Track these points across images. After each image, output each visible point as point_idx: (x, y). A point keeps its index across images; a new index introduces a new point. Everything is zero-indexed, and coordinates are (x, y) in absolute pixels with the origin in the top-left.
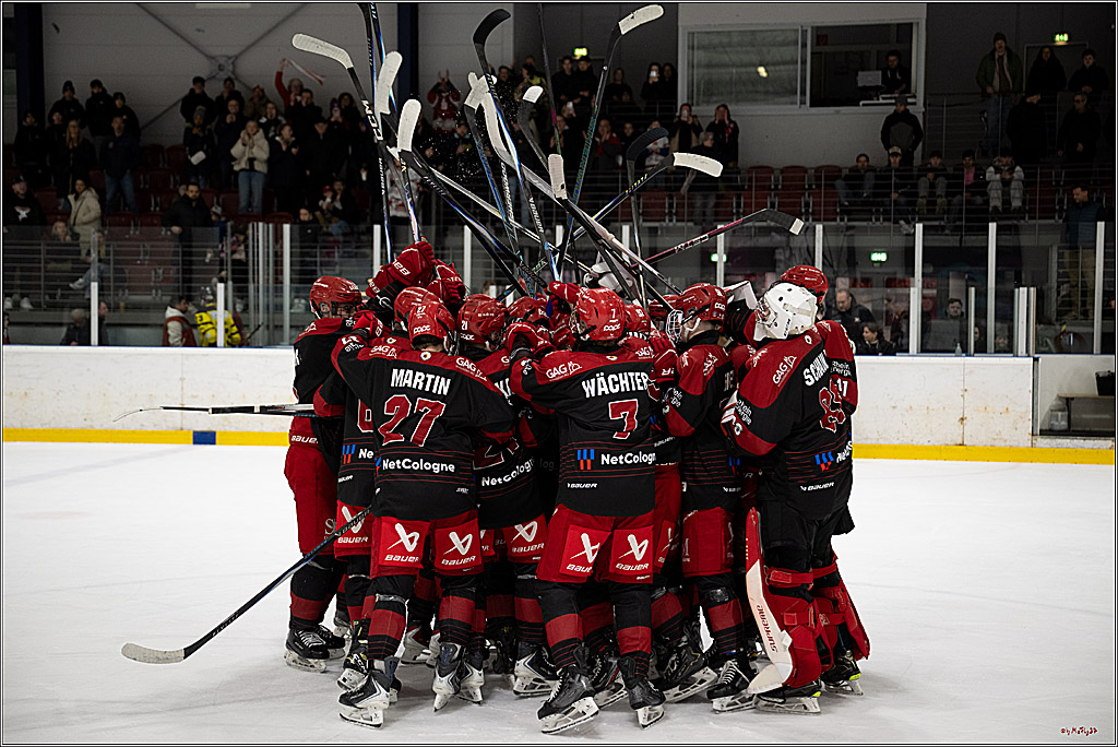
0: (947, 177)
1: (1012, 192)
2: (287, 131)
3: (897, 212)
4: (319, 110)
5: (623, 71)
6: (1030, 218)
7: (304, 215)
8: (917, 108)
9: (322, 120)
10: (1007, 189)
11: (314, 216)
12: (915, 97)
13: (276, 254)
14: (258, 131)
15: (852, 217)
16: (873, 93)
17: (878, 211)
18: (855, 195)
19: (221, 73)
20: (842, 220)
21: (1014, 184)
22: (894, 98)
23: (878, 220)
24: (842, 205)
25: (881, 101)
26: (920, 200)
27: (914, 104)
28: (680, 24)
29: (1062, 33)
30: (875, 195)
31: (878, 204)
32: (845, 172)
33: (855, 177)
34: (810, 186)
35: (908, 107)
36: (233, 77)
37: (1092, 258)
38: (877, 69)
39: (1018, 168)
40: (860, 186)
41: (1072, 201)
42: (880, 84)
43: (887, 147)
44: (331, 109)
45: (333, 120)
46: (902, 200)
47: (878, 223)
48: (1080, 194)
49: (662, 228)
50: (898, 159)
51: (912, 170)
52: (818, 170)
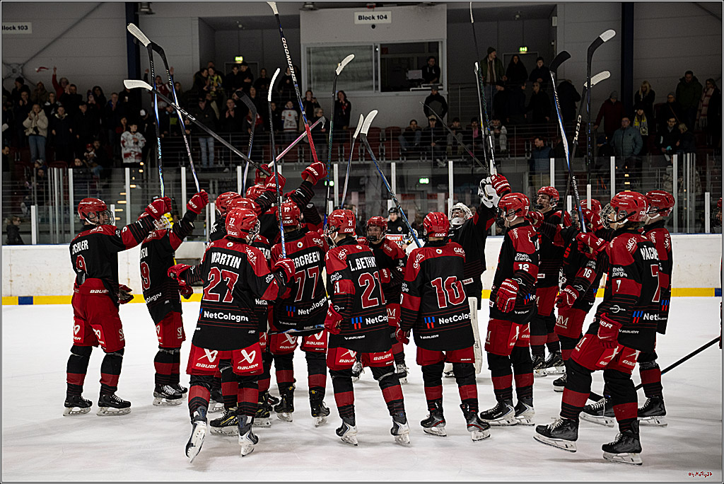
0: (463, 133)
1: (501, 141)
2: (61, 109)
3: (435, 154)
4: (80, 96)
5: (266, 71)
6: (511, 156)
7: (78, 162)
8: (444, 93)
9: (83, 103)
10: (497, 139)
11: (83, 162)
12: (442, 85)
13: (64, 187)
14: (40, 111)
15: (409, 157)
16: (416, 83)
17: (424, 153)
18: (410, 144)
19: (15, 74)
20: (403, 159)
21: (501, 137)
22: (430, 86)
23: (424, 159)
24: (402, 150)
25: (422, 88)
26: (448, 147)
27: (442, 89)
28: (301, 42)
29: (523, 47)
30: (421, 144)
31: (423, 150)
32: (403, 131)
33: (409, 133)
34: (383, 139)
35: (439, 92)
36: (22, 77)
37: (548, 179)
38: (418, 69)
39: (503, 127)
40: (413, 139)
41: (534, 146)
42: (421, 78)
43: (428, 115)
44: (88, 97)
45: (89, 102)
46: (438, 147)
47: (424, 161)
48: (539, 143)
49: (296, 166)
50: (434, 123)
51: (442, 129)
52: (387, 130)
